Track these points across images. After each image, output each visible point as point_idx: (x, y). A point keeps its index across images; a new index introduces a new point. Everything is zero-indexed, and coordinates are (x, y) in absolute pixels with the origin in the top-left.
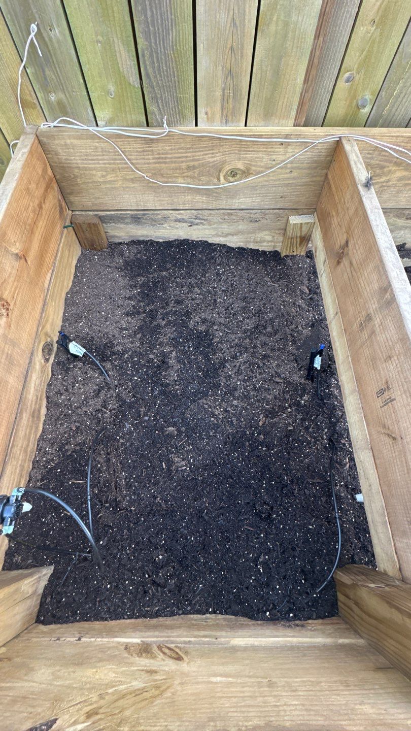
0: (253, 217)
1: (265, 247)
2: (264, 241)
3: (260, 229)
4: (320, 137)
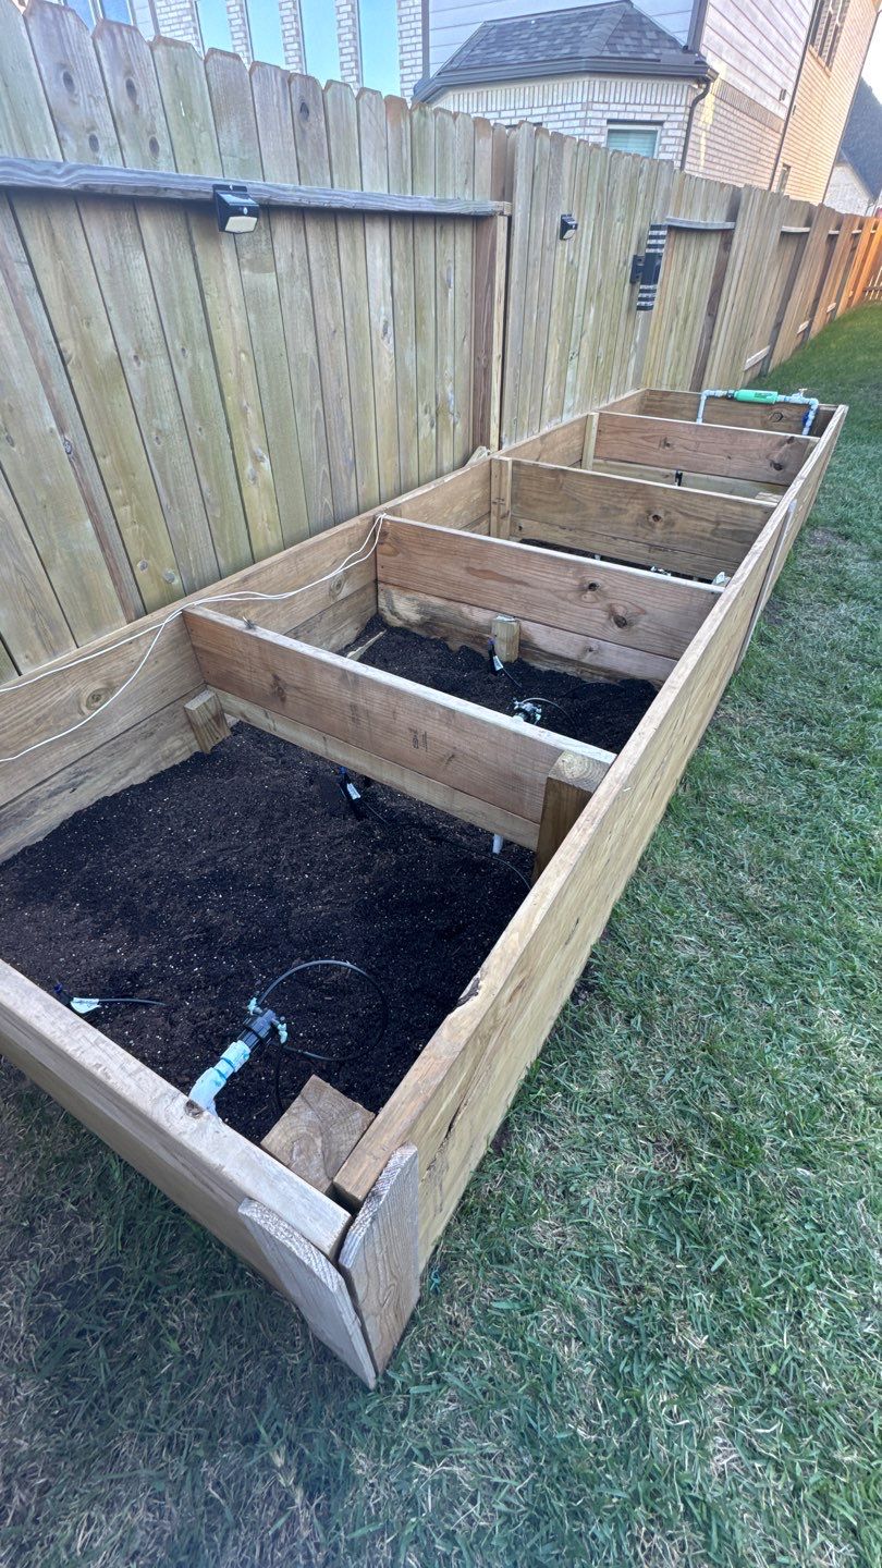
0: (143, 731)
1: (181, 756)
2: (175, 751)
3: (163, 740)
4: (162, 620)
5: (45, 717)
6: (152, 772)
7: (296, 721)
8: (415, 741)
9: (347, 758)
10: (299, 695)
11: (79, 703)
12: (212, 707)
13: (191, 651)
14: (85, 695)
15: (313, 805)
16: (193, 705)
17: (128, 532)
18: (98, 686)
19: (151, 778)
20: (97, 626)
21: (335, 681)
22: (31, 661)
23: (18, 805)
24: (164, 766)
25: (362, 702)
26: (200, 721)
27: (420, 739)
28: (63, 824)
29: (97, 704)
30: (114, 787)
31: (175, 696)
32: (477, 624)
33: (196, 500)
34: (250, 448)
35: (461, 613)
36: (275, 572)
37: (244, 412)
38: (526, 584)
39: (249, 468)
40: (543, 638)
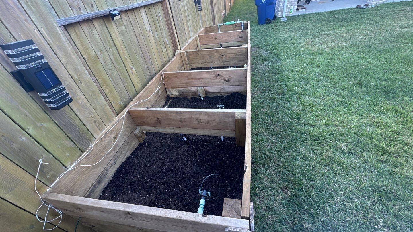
0: (127, 143)
1: (136, 146)
2: (135, 145)
3: (131, 143)
4: (124, 114)
5: (105, 147)
6: (131, 152)
7: (165, 127)
8: (198, 122)
9: (180, 132)
10: (165, 120)
11: (111, 141)
12: (140, 131)
13: (132, 119)
14: (112, 139)
15: (175, 146)
16: (136, 132)
17: (108, 95)
18: (114, 135)
19: (131, 154)
20: (110, 121)
21: (175, 114)
22: (97, 135)
23: (104, 173)
24: (133, 150)
25: (182, 117)
26: (139, 136)
27: (199, 121)
28: (115, 173)
29: (115, 140)
30: (124, 160)
31: (131, 131)
32: (193, 91)
33: (121, 82)
34: (129, 66)
35: (189, 90)
36: (144, 94)
37: (126, 59)
38: (203, 79)
39: (130, 71)
40: (210, 89)
